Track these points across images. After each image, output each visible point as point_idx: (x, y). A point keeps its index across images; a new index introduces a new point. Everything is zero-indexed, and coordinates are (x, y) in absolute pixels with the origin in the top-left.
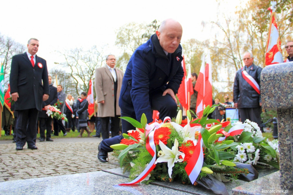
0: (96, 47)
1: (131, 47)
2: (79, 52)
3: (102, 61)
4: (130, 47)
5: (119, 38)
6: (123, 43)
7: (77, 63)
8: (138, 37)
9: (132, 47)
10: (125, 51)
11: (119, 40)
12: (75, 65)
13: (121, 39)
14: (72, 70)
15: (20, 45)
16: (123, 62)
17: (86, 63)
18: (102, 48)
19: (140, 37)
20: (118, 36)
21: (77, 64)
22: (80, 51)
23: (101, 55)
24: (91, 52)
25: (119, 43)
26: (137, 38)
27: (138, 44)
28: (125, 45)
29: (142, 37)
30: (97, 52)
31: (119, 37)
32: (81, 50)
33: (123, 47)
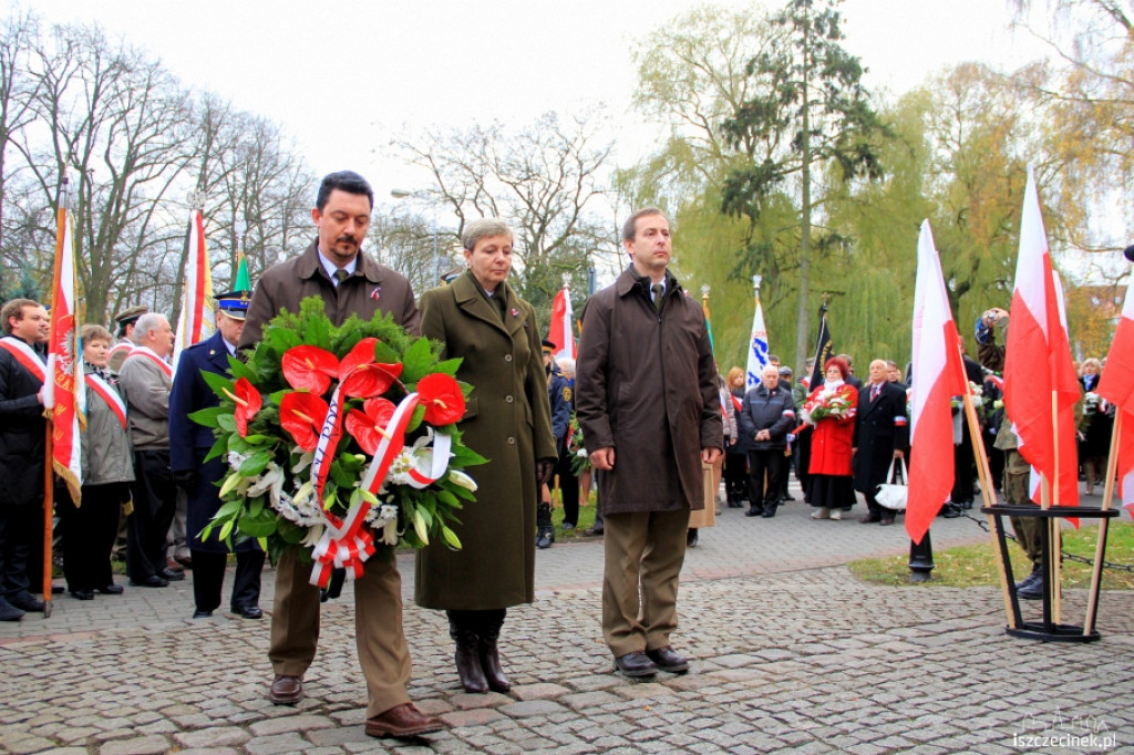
0: (553, 117)
1: (700, 112)
2: (485, 142)
3: (581, 176)
4: (696, 112)
5: (650, 78)
6: (666, 99)
7: (481, 187)
8: (730, 71)
9: (703, 113)
10: (673, 129)
11: (647, 87)
12: (472, 196)
13: (656, 80)
14: (462, 216)
15: (252, 122)
16: (669, 177)
17: (514, 186)
18: (581, 123)
19: (740, 69)
20: (643, 69)
21: (482, 193)
22: (491, 140)
23: (573, 151)
24: (535, 138)
25: (652, 97)
26: (726, 72)
27: (731, 98)
28: (677, 108)
29: (749, 70)
30: (558, 139)
31: (649, 72)
32: (495, 137)
33: (665, 115)
